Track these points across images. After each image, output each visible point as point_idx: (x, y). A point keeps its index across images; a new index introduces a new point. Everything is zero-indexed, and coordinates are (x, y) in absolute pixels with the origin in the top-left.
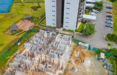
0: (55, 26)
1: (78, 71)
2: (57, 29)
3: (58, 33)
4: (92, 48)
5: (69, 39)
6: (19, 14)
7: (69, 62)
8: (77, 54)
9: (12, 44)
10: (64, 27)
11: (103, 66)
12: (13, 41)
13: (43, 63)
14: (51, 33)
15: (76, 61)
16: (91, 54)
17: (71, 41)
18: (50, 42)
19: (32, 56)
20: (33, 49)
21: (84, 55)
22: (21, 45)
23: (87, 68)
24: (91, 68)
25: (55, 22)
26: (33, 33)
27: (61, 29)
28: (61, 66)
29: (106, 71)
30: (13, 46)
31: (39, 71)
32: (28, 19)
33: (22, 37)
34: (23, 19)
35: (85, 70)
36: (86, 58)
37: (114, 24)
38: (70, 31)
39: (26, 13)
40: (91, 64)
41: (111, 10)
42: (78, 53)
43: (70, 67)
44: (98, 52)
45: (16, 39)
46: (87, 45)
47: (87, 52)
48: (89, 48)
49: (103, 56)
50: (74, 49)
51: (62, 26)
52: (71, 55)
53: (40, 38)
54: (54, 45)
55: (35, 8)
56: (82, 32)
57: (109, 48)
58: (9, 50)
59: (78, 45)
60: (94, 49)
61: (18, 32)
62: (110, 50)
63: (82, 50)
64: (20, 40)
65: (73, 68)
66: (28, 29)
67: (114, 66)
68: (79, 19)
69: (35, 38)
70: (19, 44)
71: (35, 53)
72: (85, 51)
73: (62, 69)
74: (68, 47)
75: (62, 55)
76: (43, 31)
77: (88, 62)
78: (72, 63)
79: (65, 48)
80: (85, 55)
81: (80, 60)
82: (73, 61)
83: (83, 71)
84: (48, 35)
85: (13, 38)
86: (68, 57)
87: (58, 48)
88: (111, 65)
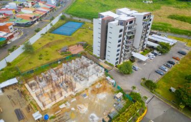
0: (99, 56)
1: (87, 98)
2: (100, 60)
6: (78, 39)
7: (86, 89)
8: (98, 86)
10: (106, 60)
11: (114, 104)
15: (93, 91)
16: (112, 91)
17: (102, 73)
19: (62, 74)
21: (104, 89)
23: (97, 100)
24: (101, 101)
25: (99, 53)
27: (104, 61)
29: (113, 110)
30: (54, 63)
32: (82, 45)
33: (65, 58)
34: (78, 44)
35: (94, 100)
36: (105, 92)
39: (84, 39)
40: (105, 99)
41: (183, 56)
42: (101, 85)
43: (84, 93)
44: (119, 91)
46: (113, 81)
47: (110, 88)
48: (115, 86)
50: (100, 81)
56: (120, 69)
59: (106, 79)
60: (118, 87)
61: (66, 54)
63: (107, 85)
65: (85, 95)
70: (59, 62)
73: (75, 92)
77: (103, 96)
78: (87, 91)
80: (106, 89)
82: (90, 89)
83: (92, 100)
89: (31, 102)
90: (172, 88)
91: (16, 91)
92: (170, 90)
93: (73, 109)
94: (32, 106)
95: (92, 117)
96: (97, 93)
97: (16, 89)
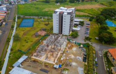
0: (58, 33)
1: (69, 52)
3: (59, 36)
4: (77, 43)
5: (65, 38)
6: (38, 28)
8: (69, 46)
9: (37, 41)
10: (63, 34)
11: (82, 50)
12: (37, 40)
13: (53, 49)
14: (56, 36)
15: (69, 48)
16: (76, 46)
17: (66, 40)
18: (56, 40)
19: (48, 46)
20: (48, 43)
21: (73, 46)
22: (41, 41)
23: (74, 51)
24: (76, 51)
25: (58, 31)
26: (47, 37)
28: (61, 50)
29: (83, 52)
30: (38, 42)
31: (51, 52)
32: (44, 30)
33: (41, 38)
34: (40, 30)
37: (90, 33)
38: (66, 35)
39: (42, 27)
40: (76, 50)
41: (89, 25)
43: (66, 50)
44: (80, 44)
45: (38, 39)
46: (74, 41)
48: (76, 43)
49: (82, 46)
50: (68, 44)
51: (62, 33)
52: (66, 46)
53: (51, 38)
54: (58, 41)
55: (46, 25)
56: (72, 36)
57: (85, 43)
58: (36, 43)
59: (70, 42)
60: (78, 43)
61: (39, 36)
62: (86, 44)
64: (41, 39)
65: (67, 51)
66: (44, 35)
67: (87, 50)
68: (71, 30)
69: (49, 38)
70: (40, 41)
71: (49, 44)
72: (73, 44)
73: (62, 51)
74: (64, 42)
75: (62, 45)
76: (52, 35)
77: (74, 49)
79: (63, 43)
81: (70, 48)
82: (67, 48)
83: (72, 52)
84: (55, 37)
85: (37, 39)
86: (65, 47)
87: (60, 42)
88: (86, 50)
89: (45, 63)
90: (96, 38)
91: (29, 62)
92: (96, 39)
93: (68, 58)
94: (47, 64)
95: (78, 58)
96: (71, 48)
97: (28, 61)
